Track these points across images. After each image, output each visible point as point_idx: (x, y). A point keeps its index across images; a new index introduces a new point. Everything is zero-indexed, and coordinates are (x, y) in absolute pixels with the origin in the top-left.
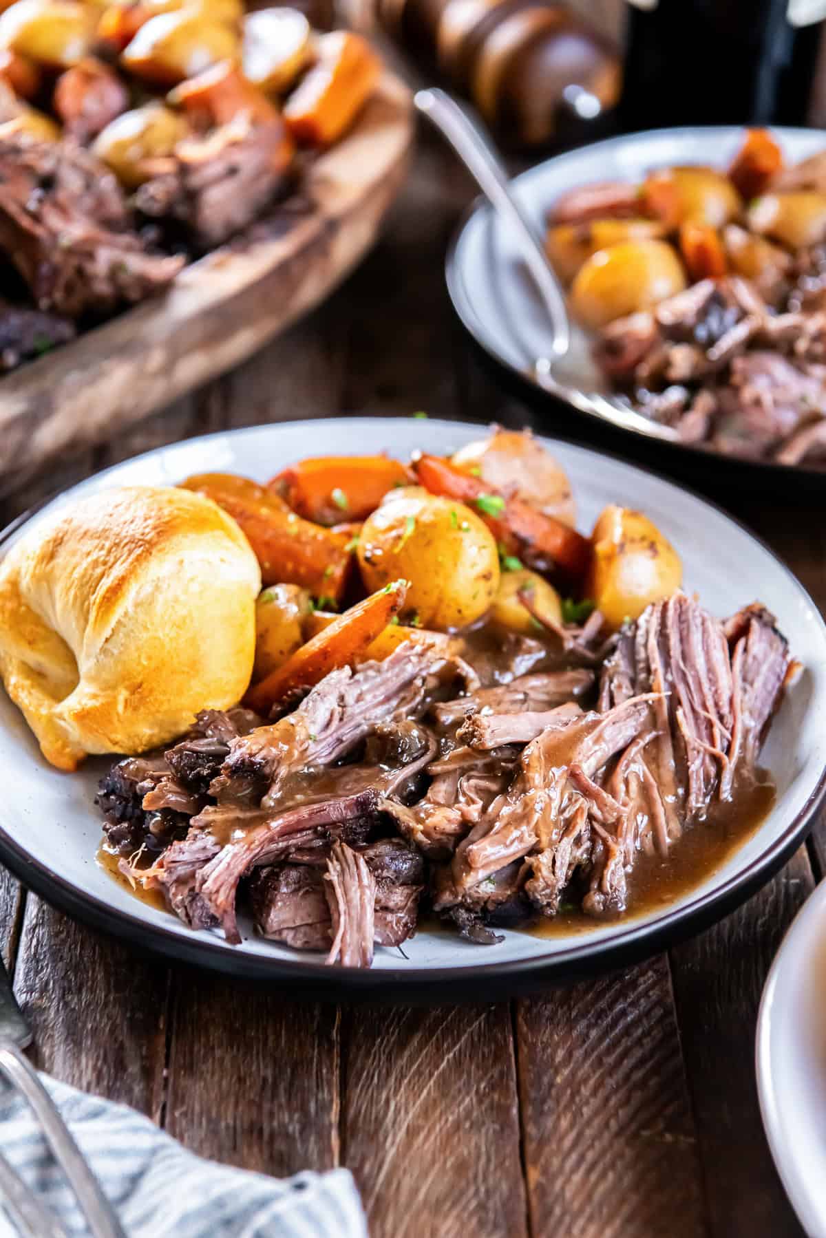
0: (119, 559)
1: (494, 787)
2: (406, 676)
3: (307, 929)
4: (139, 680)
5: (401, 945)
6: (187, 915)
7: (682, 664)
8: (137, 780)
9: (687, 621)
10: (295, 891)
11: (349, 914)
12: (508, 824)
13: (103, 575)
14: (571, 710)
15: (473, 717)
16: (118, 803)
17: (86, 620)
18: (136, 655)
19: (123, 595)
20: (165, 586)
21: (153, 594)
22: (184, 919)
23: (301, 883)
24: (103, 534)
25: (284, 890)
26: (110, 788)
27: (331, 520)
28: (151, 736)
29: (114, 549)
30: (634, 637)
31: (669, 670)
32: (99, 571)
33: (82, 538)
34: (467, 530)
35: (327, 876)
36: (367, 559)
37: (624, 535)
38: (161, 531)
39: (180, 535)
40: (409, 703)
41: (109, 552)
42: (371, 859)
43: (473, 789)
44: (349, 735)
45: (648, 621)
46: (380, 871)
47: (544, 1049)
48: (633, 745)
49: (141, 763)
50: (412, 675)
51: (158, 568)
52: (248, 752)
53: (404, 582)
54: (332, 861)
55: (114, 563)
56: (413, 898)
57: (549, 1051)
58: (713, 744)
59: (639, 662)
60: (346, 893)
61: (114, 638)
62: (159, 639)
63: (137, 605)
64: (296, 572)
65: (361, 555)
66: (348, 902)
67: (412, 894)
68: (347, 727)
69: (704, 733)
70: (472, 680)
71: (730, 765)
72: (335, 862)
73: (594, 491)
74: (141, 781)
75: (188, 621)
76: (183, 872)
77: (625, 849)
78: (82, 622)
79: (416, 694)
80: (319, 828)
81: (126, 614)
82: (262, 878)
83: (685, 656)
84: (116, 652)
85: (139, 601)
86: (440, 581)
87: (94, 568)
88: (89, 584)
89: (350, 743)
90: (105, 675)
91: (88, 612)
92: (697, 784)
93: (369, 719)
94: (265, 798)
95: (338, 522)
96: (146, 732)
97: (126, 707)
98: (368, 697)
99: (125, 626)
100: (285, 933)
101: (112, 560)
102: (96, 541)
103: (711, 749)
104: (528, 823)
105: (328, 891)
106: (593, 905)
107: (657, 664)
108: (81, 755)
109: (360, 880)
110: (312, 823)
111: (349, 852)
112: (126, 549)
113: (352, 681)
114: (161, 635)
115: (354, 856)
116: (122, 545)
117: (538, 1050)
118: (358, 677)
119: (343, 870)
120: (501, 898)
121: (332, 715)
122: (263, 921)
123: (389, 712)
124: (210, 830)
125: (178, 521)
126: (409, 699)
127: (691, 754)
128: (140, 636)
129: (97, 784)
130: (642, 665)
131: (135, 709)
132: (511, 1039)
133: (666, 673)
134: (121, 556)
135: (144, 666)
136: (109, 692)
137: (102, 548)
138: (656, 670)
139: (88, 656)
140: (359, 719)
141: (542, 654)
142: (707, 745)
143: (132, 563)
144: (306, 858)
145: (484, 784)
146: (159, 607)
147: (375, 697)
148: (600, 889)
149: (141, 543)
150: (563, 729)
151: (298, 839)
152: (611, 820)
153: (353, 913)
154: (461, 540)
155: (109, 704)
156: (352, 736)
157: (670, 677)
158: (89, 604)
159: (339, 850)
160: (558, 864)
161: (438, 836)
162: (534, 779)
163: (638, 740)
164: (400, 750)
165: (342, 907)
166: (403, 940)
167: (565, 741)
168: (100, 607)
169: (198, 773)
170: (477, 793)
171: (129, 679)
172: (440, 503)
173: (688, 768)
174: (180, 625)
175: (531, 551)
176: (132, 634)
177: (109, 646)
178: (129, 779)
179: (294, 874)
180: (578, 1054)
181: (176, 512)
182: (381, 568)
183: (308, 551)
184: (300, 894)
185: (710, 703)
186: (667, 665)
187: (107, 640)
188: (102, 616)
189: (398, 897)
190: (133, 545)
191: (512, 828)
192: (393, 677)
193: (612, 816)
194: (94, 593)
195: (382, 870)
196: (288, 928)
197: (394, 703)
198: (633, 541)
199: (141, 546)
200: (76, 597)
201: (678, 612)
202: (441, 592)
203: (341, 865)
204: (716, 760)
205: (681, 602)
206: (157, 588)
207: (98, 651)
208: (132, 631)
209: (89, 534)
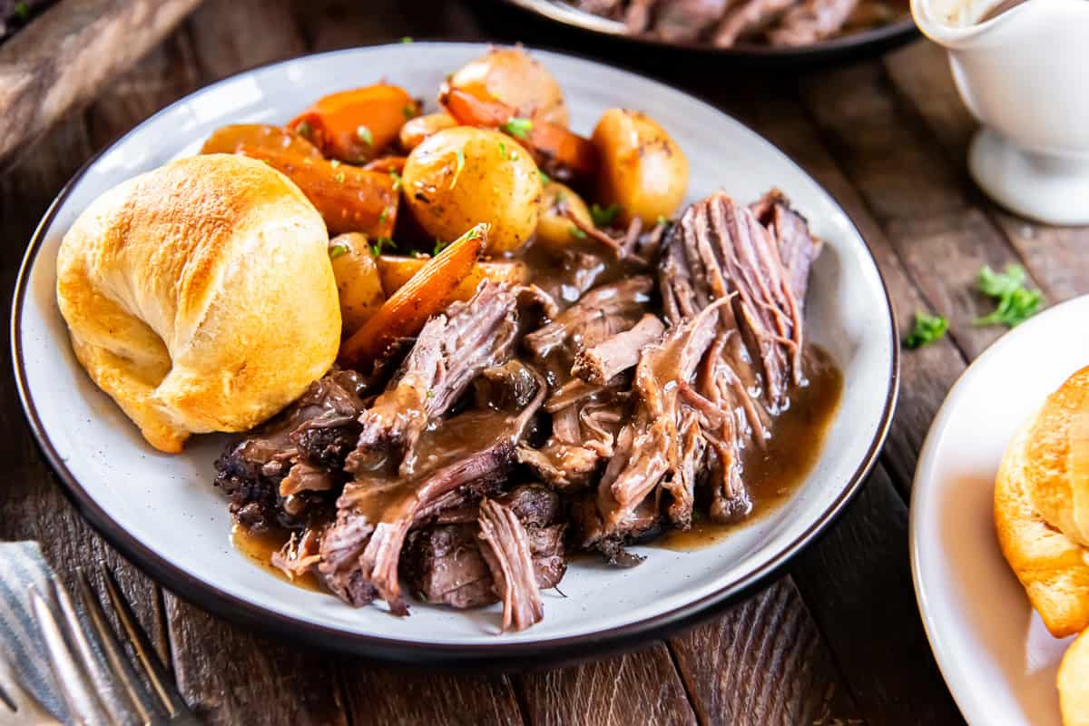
0: (199, 241)
1: (617, 418)
2: (496, 314)
3: (469, 589)
4: (243, 359)
5: (558, 586)
6: (348, 595)
7: (736, 262)
8: (260, 461)
9: (733, 220)
10: (448, 554)
11: (512, 570)
12: (642, 455)
13: (185, 260)
14: (650, 324)
15: (587, 354)
16: (243, 484)
17: (175, 307)
18: (235, 336)
19: (212, 278)
20: (252, 263)
21: (241, 272)
22: (347, 599)
23: (453, 543)
24: (173, 217)
25: (438, 553)
26: (230, 469)
27: (362, 158)
28: (261, 411)
29: (190, 232)
30: (683, 239)
31: (724, 268)
32: (179, 255)
33: (151, 222)
34: (516, 159)
35: (481, 536)
36: (419, 197)
37: (640, 139)
38: (237, 207)
39: (256, 208)
40: (505, 339)
41: (186, 235)
42: (516, 508)
43: (596, 423)
44: (458, 383)
45: (692, 224)
46: (525, 518)
47: (700, 653)
48: (714, 347)
49: (260, 443)
50: (502, 312)
51: (241, 245)
52: (383, 426)
53: (484, 225)
54: (483, 520)
55: (194, 247)
56: (560, 536)
57: (705, 654)
58: (779, 333)
59: (693, 263)
60: (504, 550)
61: (208, 323)
62: (255, 317)
63: (227, 286)
64: (351, 218)
65: (410, 193)
66: (508, 558)
67: (558, 534)
68: (454, 374)
69: (769, 324)
70: (550, 306)
71: (797, 348)
72: (487, 521)
73: (594, 97)
74: (267, 463)
75: (281, 294)
76: (342, 559)
77: (733, 449)
78: (170, 310)
79: (509, 331)
80: (462, 488)
81: (217, 297)
82: (412, 544)
83: (737, 254)
84: (213, 335)
85: (228, 281)
86: (498, 211)
87: (173, 254)
88: (171, 271)
89: (461, 390)
90: (204, 360)
91: (175, 298)
92: (774, 374)
93: (473, 363)
94: (402, 467)
95: (370, 159)
96: (254, 408)
97: (231, 387)
98: (467, 342)
99: (218, 309)
100: (448, 596)
101: (191, 242)
102: (170, 225)
103: (779, 338)
104: (661, 450)
105: (483, 549)
106: (721, 512)
107: (713, 264)
108: (186, 435)
109: (514, 535)
110: (455, 484)
111: (498, 508)
112: (204, 230)
113: (448, 327)
114: (256, 312)
115: (504, 511)
116: (199, 226)
117: (695, 655)
118: (451, 323)
119: (496, 528)
120: (645, 526)
121: (438, 367)
122: (425, 588)
123: (489, 353)
124: (358, 510)
125: (250, 193)
126: (504, 336)
127: (764, 346)
128: (237, 317)
129: (213, 466)
130: (696, 266)
131: (242, 389)
132: (667, 649)
133: (722, 271)
134: (201, 238)
135: (245, 346)
136: (212, 376)
137: (178, 232)
138: (713, 271)
139: (182, 342)
140: (463, 365)
141: (601, 268)
142: (774, 334)
143: (215, 245)
144: (454, 519)
145: (604, 415)
146: (250, 287)
147: (472, 340)
148: (724, 494)
149: (219, 222)
150: (662, 347)
151: (443, 502)
152: (717, 426)
153: (516, 568)
154: (513, 169)
155: (215, 388)
156: (461, 383)
157: (727, 275)
158: (175, 290)
159: (488, 508)
160: (686, 480)
161: (575, 476)
162: (656, 406)
163: (718, 342)
164: (516, 394)
165: (504, 565)
166: (558, 581)
167: (666, 359)
168: (189, 294)
169: (330, 451)
170: (601, 426)
171: (232, 362)
172: (482, 135)
173: (762, 360)
174: (274, 300)
175: (552, 163)
176: (227, 317)
177: (204, 331)
178: (251, 461)
179: (444, 535)
180: (731, 652)
181: (244, 184)
182: (436, 204)
183: (361, 196)
184: (456, 554)
185: (768, 295)
186: (722, 263)
187: (201, 325)
188: (194, 303)
189: (546, 539)
190: (211, 225)
191: (648, 458)
192: (484, 316)
193: (716, 421)
194: (178, 279)
195: (528, 517)
196: (449, 592)
197: (490, 342)
198: (649, 143)
199: (219, 226)
200: (158, 286)
201: (724, 212)
202: (499, 221)
203: (494, 523)
204: (784, 347)
205: (725, 203)
206: (243, 265)
207: (192, 336)
208: (227, 313)
209: (159, 216)
